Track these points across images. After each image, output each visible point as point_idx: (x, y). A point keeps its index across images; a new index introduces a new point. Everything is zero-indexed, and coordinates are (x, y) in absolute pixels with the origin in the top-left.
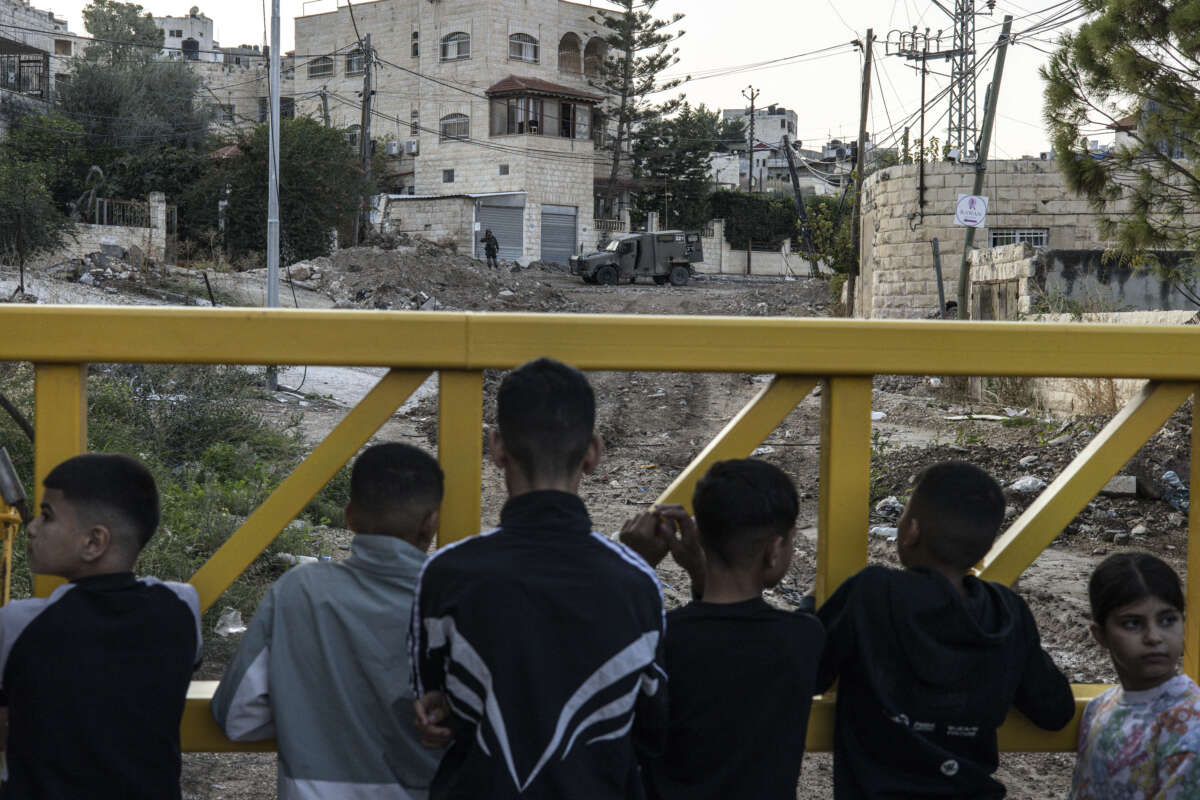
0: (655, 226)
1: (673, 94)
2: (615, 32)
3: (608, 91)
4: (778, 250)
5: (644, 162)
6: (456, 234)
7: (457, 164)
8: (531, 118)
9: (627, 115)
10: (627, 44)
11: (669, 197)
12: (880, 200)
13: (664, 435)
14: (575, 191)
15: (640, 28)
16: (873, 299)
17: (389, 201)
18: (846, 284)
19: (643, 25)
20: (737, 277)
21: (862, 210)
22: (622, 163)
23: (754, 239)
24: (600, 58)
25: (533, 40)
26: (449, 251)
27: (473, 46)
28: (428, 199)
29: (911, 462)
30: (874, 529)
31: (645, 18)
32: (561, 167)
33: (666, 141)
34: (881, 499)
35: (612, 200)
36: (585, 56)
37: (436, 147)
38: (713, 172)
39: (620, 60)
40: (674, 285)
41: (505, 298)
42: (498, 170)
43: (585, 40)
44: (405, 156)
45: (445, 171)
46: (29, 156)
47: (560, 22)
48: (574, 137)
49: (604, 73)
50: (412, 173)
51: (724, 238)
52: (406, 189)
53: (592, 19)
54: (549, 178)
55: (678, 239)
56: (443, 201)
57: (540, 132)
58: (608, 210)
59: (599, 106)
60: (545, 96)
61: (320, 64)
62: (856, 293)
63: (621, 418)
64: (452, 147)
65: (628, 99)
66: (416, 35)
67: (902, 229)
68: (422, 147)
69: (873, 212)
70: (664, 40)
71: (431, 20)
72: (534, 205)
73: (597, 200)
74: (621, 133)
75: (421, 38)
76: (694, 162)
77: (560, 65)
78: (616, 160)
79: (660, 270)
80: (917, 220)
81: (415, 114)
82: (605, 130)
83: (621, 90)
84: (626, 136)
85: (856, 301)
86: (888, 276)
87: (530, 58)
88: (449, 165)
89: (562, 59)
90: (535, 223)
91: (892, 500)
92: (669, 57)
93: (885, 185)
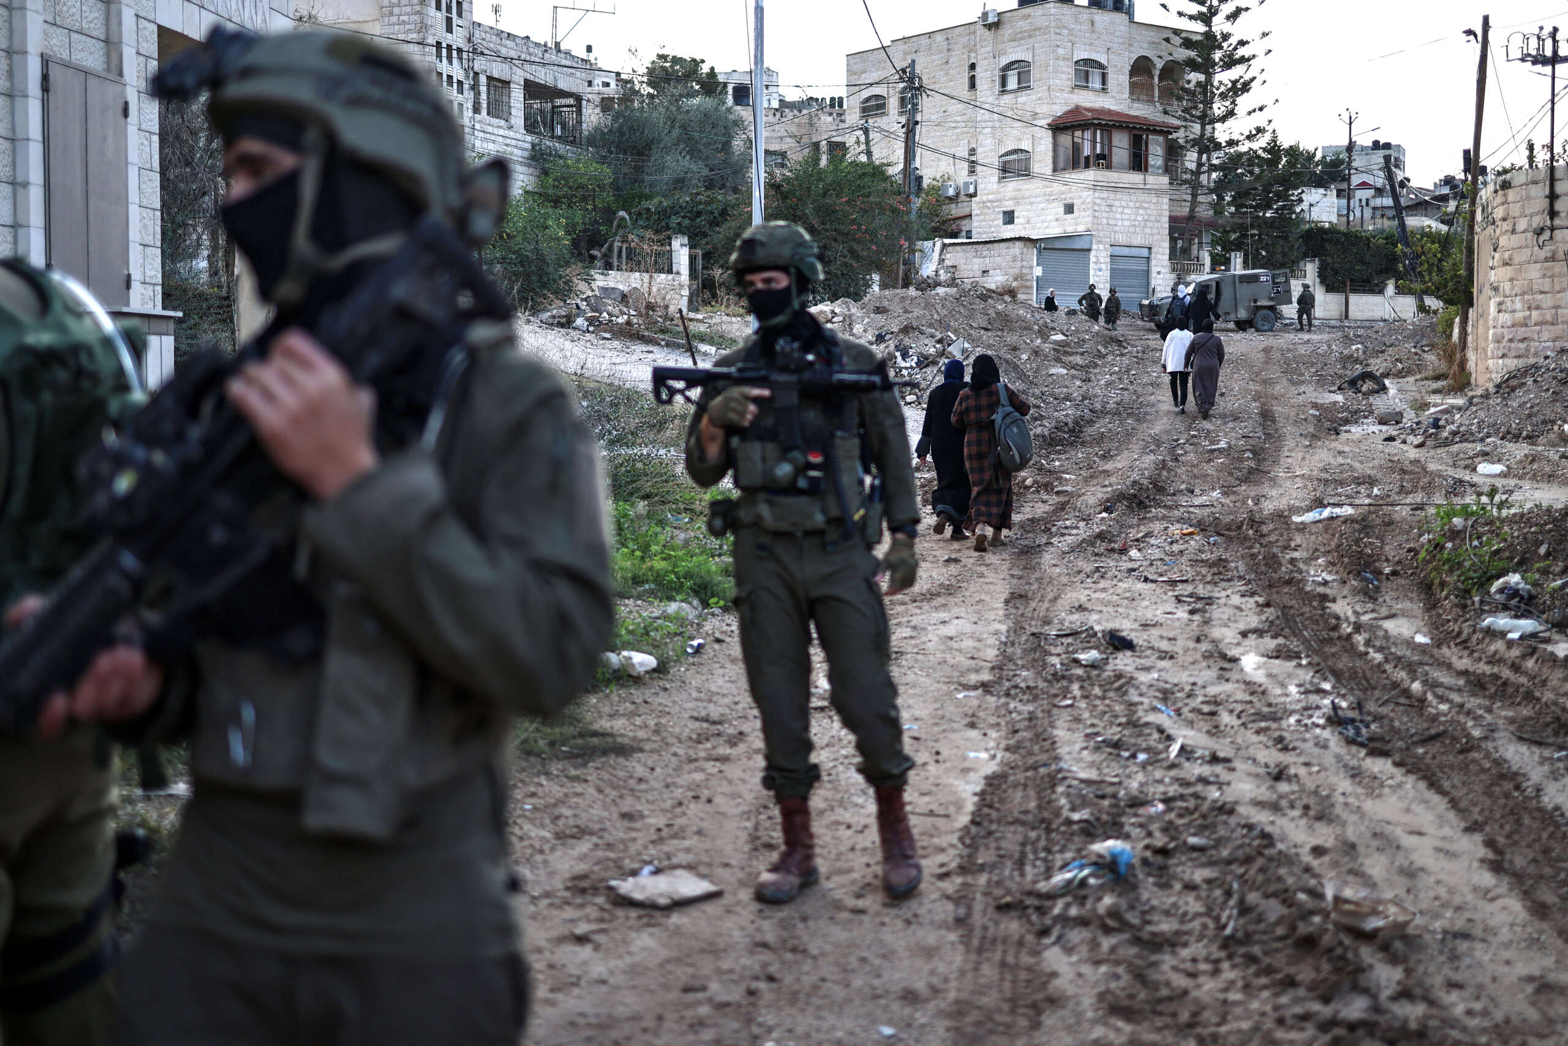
0: (1238, 266)
1: (1259, 120)
2: (1192, 54)
3: (1186, 120)
4: (1381, 292)
5: (1228, 199)
6: (1016, 279)
7: (1018, 204)
8: (1098, 151)
9: (1206, 145)
10: (1206, 67)
11: (1253, 235)
12: (1499, 213)
13: (1216, 494)
14: (1148, 231)
15: (1221, 48)
16: (1491, 332)
17: (944, 246)
18: (1457, 320)
19: (1225, 45)
20: (1333, 323)
21: (1477, 229)
22: (1201, 199)
23: (1352, 281)
24: (1176, 82)
25: (1100, 66)
26: (1007, 298)
27: (1035, 74)
28: (986, 242)
29: (1542, 526)
30: (1488, 621)
31: (1226, 37)
32: (1131, 204)
33: (1251, 173)
34: (1498, 577)
35: (1191, 240)
36: (1160, 80)
37: (995, 186)
38: (1305, 206)
39: (1199, 84)
40: (1257, 330)
41: (1056, 342)
42: (1062, 210)
43: (1159, 64)
44: (962, 198)
45: (1005, 213)
46: (556, 202)
47: (1131, 45)
48: (1146, 170)
49: (1180, 99)
50: (970, 216)
51: (1318, 280)
52: (964, 234)
53: (1167, 40)
54: (1118, 216)
55: (1263, 279)
56: (1002, 245)
57: (1109, 167)
58: (1186, 251)
59: (1174, 136)
60: (1114, 126)
61: (873, 103)
62: (1469, 329)
63: (1165, 473)
64: (1013, 186)
65: (1209, 127)
66: (973, 67)
67: (1526, 247)
68: (980, 187)
69: (1491, 228)
70: (1248, 60)
71: (989, 49)
72: (1101, 247)
73: (1173, 240)
74: (1200, 165)
75: (978, 69)
76: (1283, 196)
77: (1131, 93)
78: (1194, 196)
79: (1243, 314)
80: (1546, 235)
81: (972, 152)
82: (1183, 164)
83: (1199, 118)
84: (1205, 168)
85: (1470, 338)
86: (1509, 304)
87: (1098, 85)
88: (1009, 206)
89: (1133, 86)
90: (1103, 266)
91: (1514, 578)
92: (1254, 79)
93: (1505, 195)
